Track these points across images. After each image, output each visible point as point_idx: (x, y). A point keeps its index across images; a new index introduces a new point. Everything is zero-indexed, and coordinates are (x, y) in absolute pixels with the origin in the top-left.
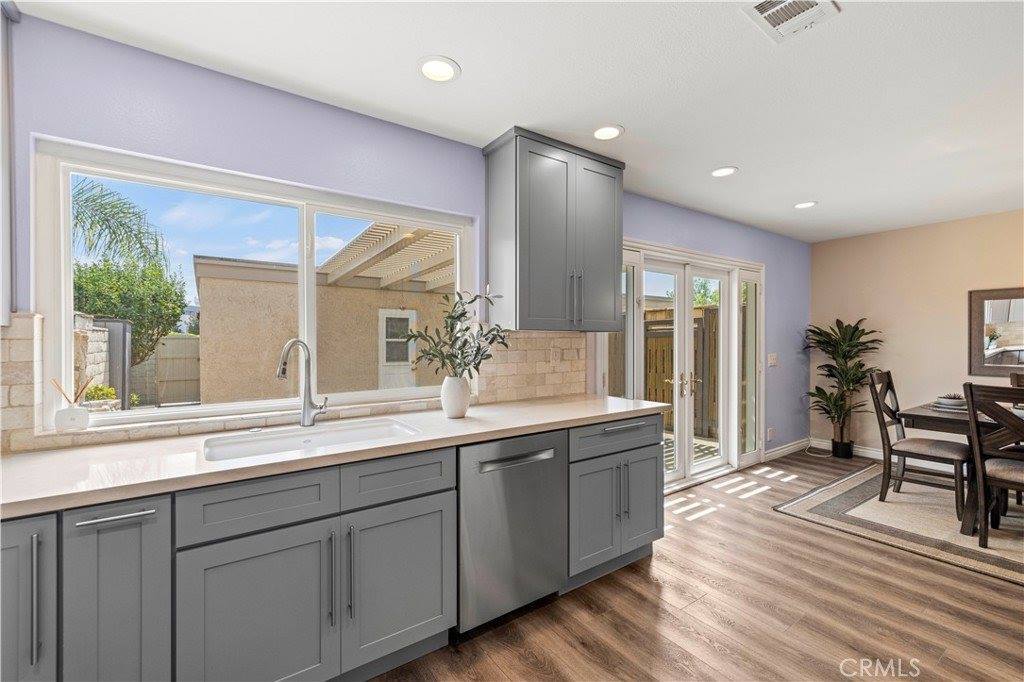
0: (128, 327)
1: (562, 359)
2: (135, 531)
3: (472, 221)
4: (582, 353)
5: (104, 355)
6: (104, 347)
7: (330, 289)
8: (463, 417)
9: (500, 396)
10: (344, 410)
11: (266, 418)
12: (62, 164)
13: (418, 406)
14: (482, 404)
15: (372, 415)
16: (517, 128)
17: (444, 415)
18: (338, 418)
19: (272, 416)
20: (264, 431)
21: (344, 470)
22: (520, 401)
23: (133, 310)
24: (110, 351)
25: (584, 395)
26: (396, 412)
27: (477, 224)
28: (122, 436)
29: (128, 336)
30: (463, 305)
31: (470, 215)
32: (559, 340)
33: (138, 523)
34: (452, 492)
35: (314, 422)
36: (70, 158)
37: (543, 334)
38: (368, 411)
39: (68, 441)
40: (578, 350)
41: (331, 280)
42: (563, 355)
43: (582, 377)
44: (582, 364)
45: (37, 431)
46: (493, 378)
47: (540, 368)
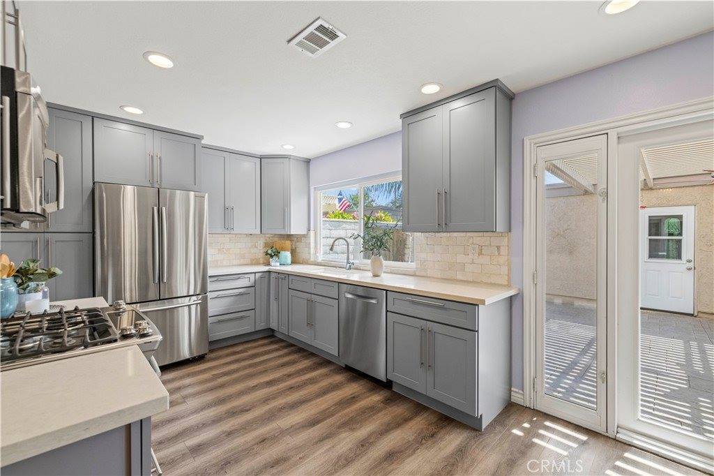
1: (480, 254)
4: (504, 251)
9: (429, 273)
16: (401, 115)
32: (478, 239)
34: (337, 300)
37: (463, 234)
40: (498, 248)
42: (481, 250)
43: (505, 270)
44: (503, 260)
45: (312, 260)
46: (425, 261)
47: (461, 258)
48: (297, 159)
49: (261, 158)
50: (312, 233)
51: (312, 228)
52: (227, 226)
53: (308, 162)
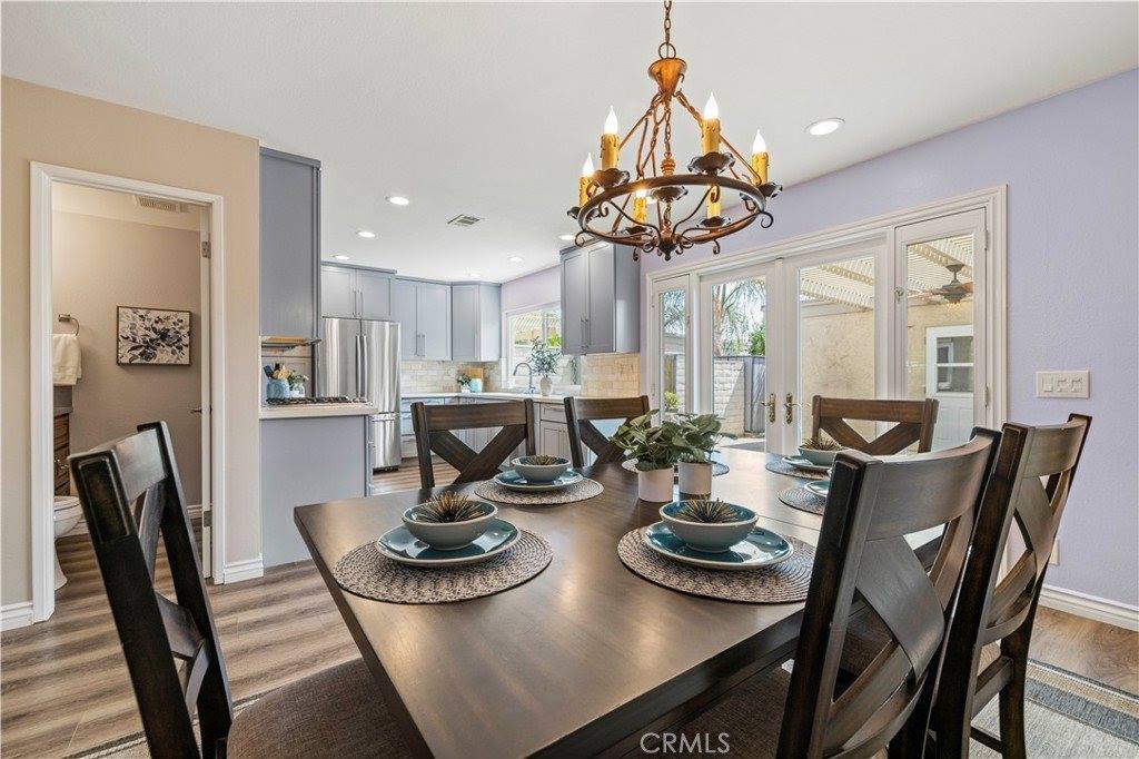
4: (636, 369)
40: (632, 366)
42: (622, 369)
44: (635, 376)
47: (610, 377)
48: (487, 285)
49: (452, 285)
50: (503, 360)
51: (503, 355)
52: (418, 352)
53: (499, 286)
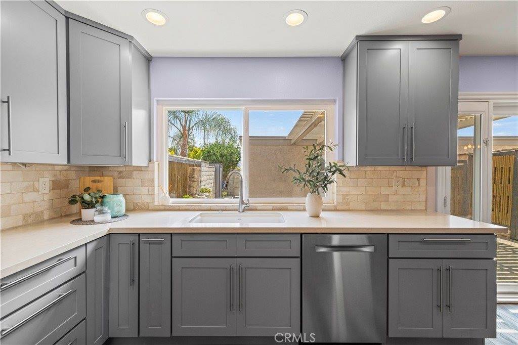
0: (221, 166)
1: (404, 185)
2: (159, 246)
3: (335, 101)
4: (423, 182)
5: (213, 176)
6: (213, 173)
7: (292, 147)
8: (318, 217)
9: (352, 206)
10: (259, 206)
11: (226, 206)
12: (164, 108)
13: (298, 208)
14: (339, 210)
15: (273, 210)
16: (357, 37)
17: (306, 214)
18: (256, 210)
19: (229, 206)
20: (224, 212)
21: (238, 236)
22: (367, 210)
23: (224, 160)
24: (216, 175)
25: (425, 211)
26: (286, 210)
27: (337, 102)
28: (177, 208)
29: (221, 169)
30: (316, 151)
31: (333, 98)
32: (402, 172)
33: (160, 243)
34: (298, 259)
35: (244, 211)
36: (166, 105)
37: (387, 168)
38: (271, 208)
39: (162, 208)
40: (419, 180)
41: (292, 142)
42: (404, 182)
43: (423, 198)
44: (422, 189)
45: (156, 203)
46: (347, 195)
47: (385, 190)
50: (155, 165)
53: (148, 58)
